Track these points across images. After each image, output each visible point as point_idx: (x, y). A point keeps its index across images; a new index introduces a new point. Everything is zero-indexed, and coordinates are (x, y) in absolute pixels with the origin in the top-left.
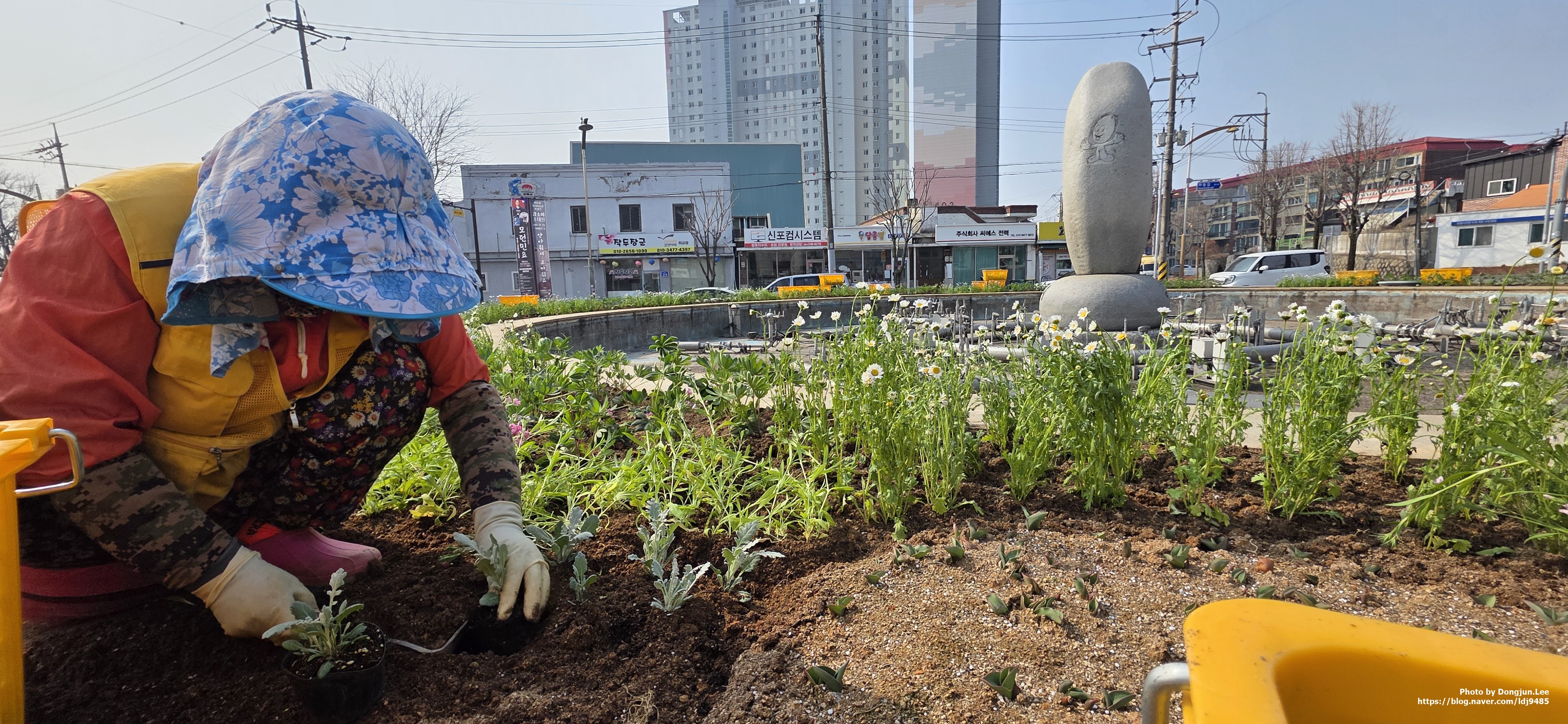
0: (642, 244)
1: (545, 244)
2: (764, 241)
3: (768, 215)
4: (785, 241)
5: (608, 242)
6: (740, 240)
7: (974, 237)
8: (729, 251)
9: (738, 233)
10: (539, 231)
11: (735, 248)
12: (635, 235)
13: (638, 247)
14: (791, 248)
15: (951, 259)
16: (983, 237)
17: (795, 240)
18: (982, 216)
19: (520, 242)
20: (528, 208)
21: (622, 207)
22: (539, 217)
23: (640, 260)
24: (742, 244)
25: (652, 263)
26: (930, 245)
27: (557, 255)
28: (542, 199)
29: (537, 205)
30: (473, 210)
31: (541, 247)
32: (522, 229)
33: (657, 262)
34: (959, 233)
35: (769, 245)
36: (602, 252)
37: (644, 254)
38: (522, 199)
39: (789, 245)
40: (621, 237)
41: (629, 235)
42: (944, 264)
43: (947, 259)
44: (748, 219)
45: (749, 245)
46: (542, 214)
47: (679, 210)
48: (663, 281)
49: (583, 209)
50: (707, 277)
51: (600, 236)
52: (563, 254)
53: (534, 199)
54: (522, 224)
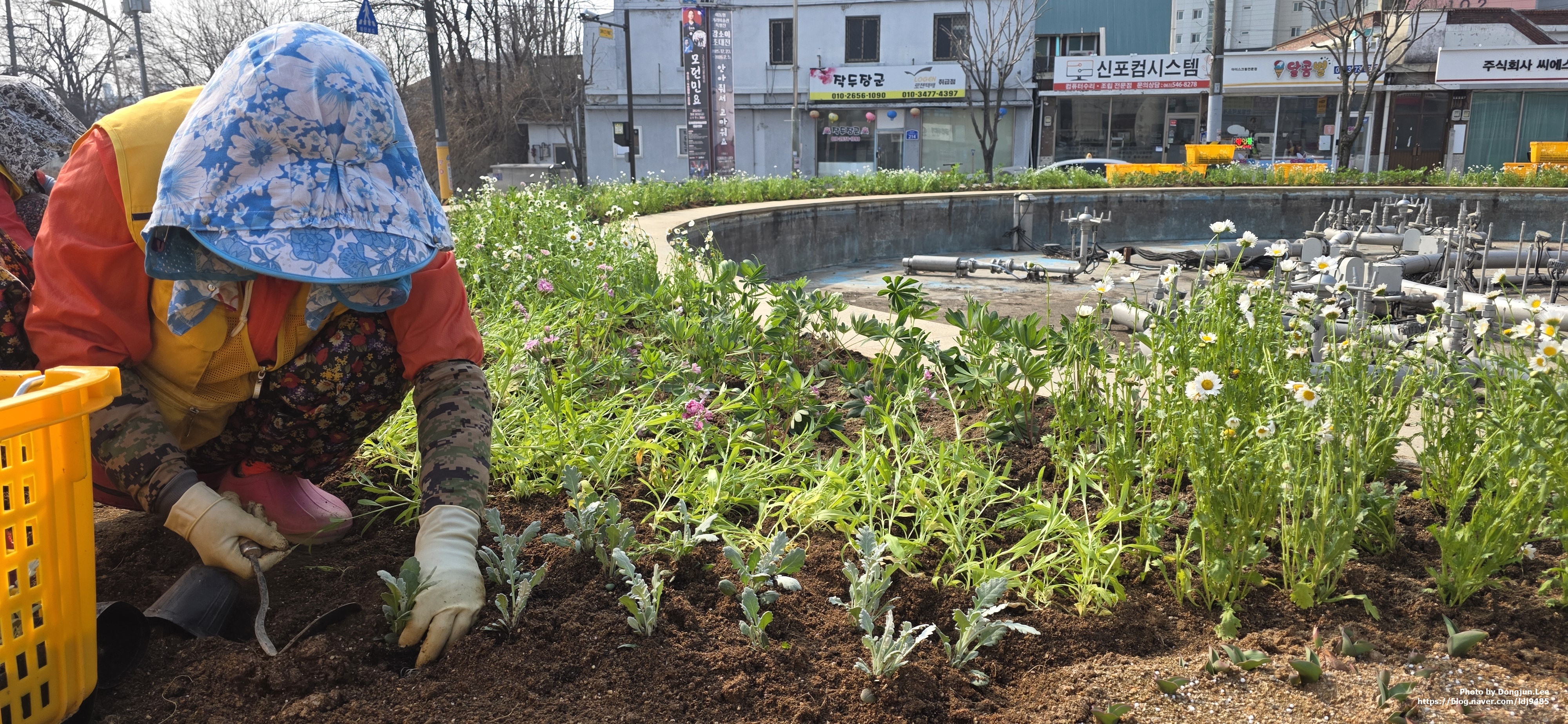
0: (878, 83)
1: (728, 83)
2: (1090, 80)
3: (1102, 31)
4: (1129, 79)
5: (825, 80)
6: (1046, 76)
7: (1522, 73)
8: (1024, 97)
9: (1043, 65)
10: (721, 62)
11: (1035, 91)
12: (869, 69)
13: (872, 88)
14: (1138, 92)
15: (1466, 116)
16: (1542, 73)
17: (1148, 78)
18: (1545, 28)
19: (692, 78)
20: (707, 25)
21: (848, 19)
22: (722, 38)
23: (873, 111)
24: (1048, 85)
25: (892, 117)
26: (1422, 87)
27: (744, 100)
28: (727, 8)
29: (719, 19)
30: (626, 28)
31: (721, 88)
32: (695, 58)
33: (901, 116)
34: (1489, 65)
35: (1098, 86)
36: (814, 97)
37: (880, 101)
38: (698, 8)
39: (1134, 86)
40: (845, 71)
41: (859, 69)
42: (1449, 125)
43: (1455, 115)
44: (1064, 39)
45: (1062, 87)
46: (727, 34)
47: (942, 22)
48: (909, 150)
49: (788, 24)
50: (983, 143)
51: (813, 70)
52: (753, 100)
53: (717, 9)
54: (696, 49)
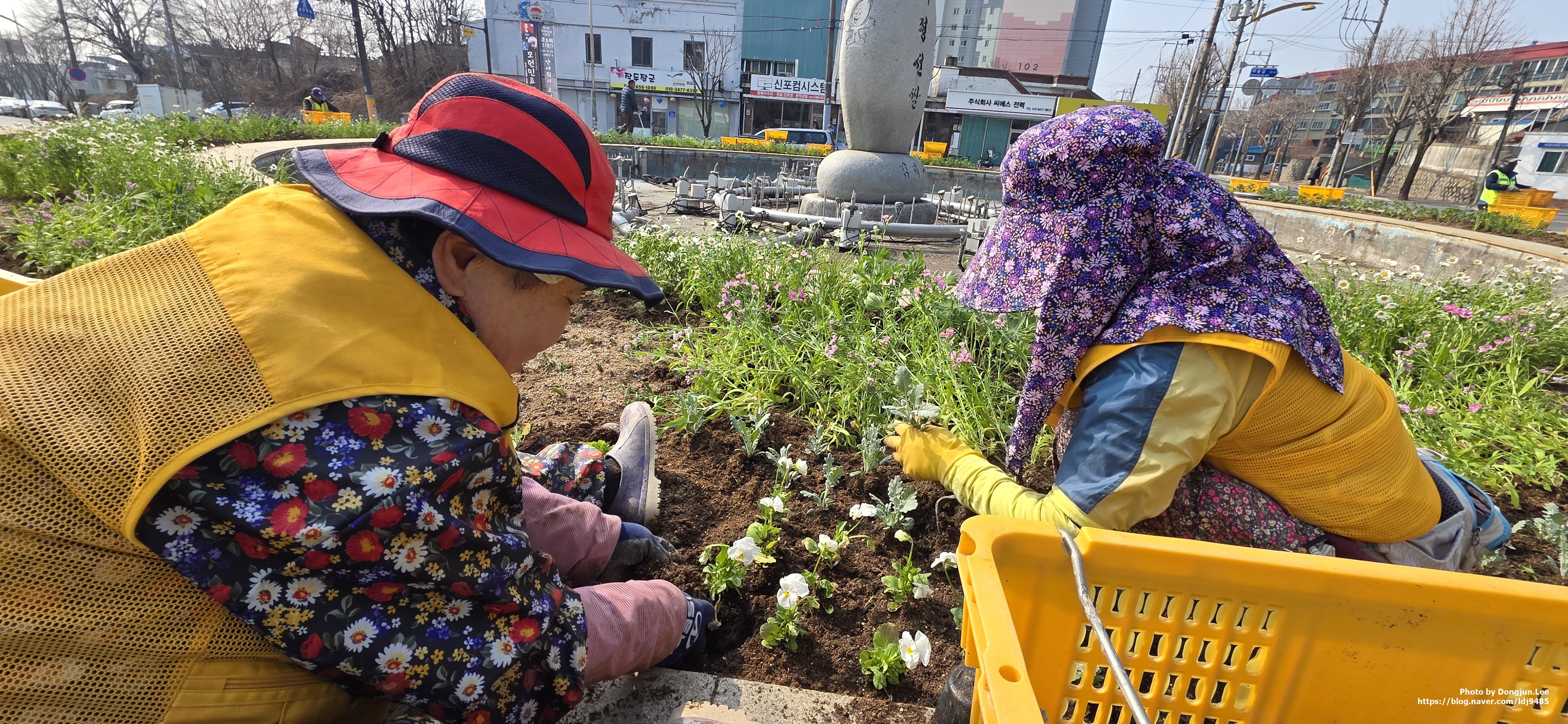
0: (652, 80)
1: (553, 71)
2: (770, 90)
4: (791, 91)
5: (619, 75)
6: (747, 85)
7: (987, 107)
8: (735, 97)
9: (745, 78)
10: (547, 58)
11: (741, 94)
12: (646, 71)
13: (648, 83)
14: (796, 100)
15: (960, 128)
16: (996, 108)
17: (801, 92)
19: (529, 67)
20: (537, 33)
21: (634, 39)
22: (548, 43)
23: (649, 97)
24: (747, 90)
25: (660, 101)
26: (939, 111)
27: (571, 84)
28: (551, 24)
29: (545, 30)
30: (486, 30)
31: (549, 74)
32: (530, 54)
33: (665, 101)
34: (971, 101)
35: (775, 94)
36: (613, 85)
37: (652, 92)
38: (531, 22)
39: (794, 96)
40: (632, 71)
41: (640, 70)
42: (952, 132)
43: (955, 127)
44: (776, 64)
45: (755, 93)
46: (551, 40)
47: (689, 47)
48: (671, 122)
49: (598, 38)
50: (703, 121)
51: (612, 68)
52: (577, 84)
53: (543, 24)
54: (530, 48)
